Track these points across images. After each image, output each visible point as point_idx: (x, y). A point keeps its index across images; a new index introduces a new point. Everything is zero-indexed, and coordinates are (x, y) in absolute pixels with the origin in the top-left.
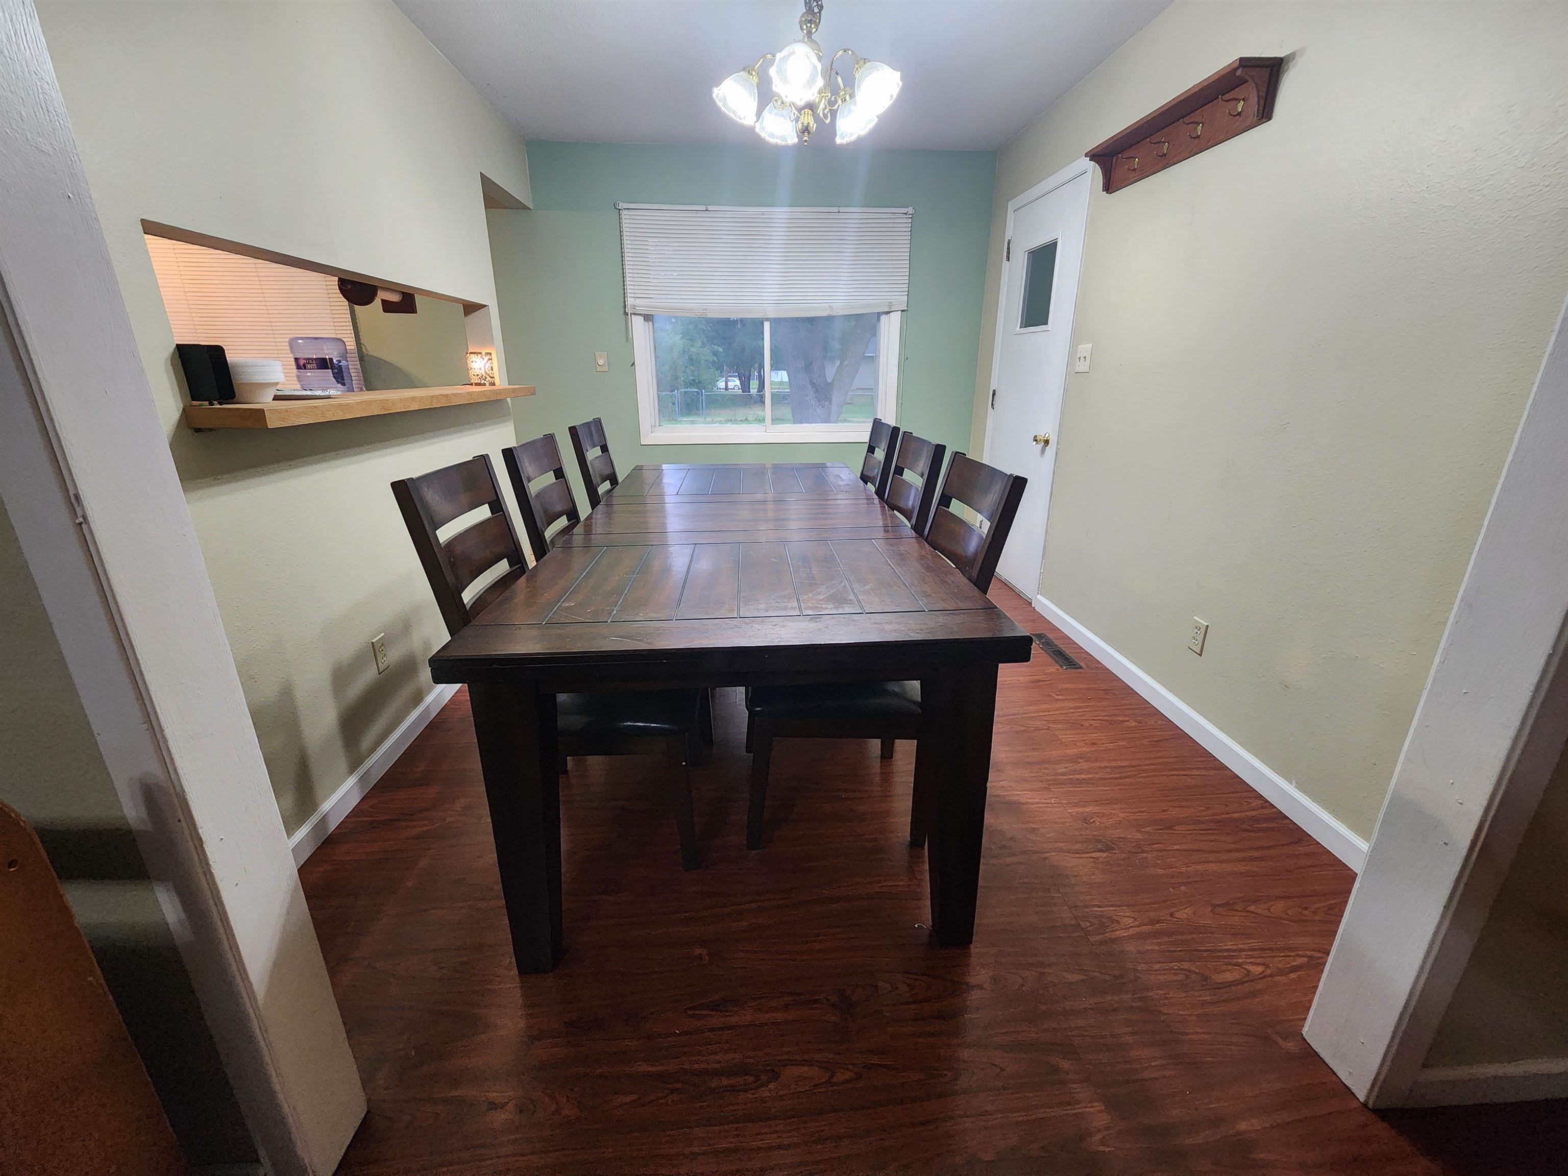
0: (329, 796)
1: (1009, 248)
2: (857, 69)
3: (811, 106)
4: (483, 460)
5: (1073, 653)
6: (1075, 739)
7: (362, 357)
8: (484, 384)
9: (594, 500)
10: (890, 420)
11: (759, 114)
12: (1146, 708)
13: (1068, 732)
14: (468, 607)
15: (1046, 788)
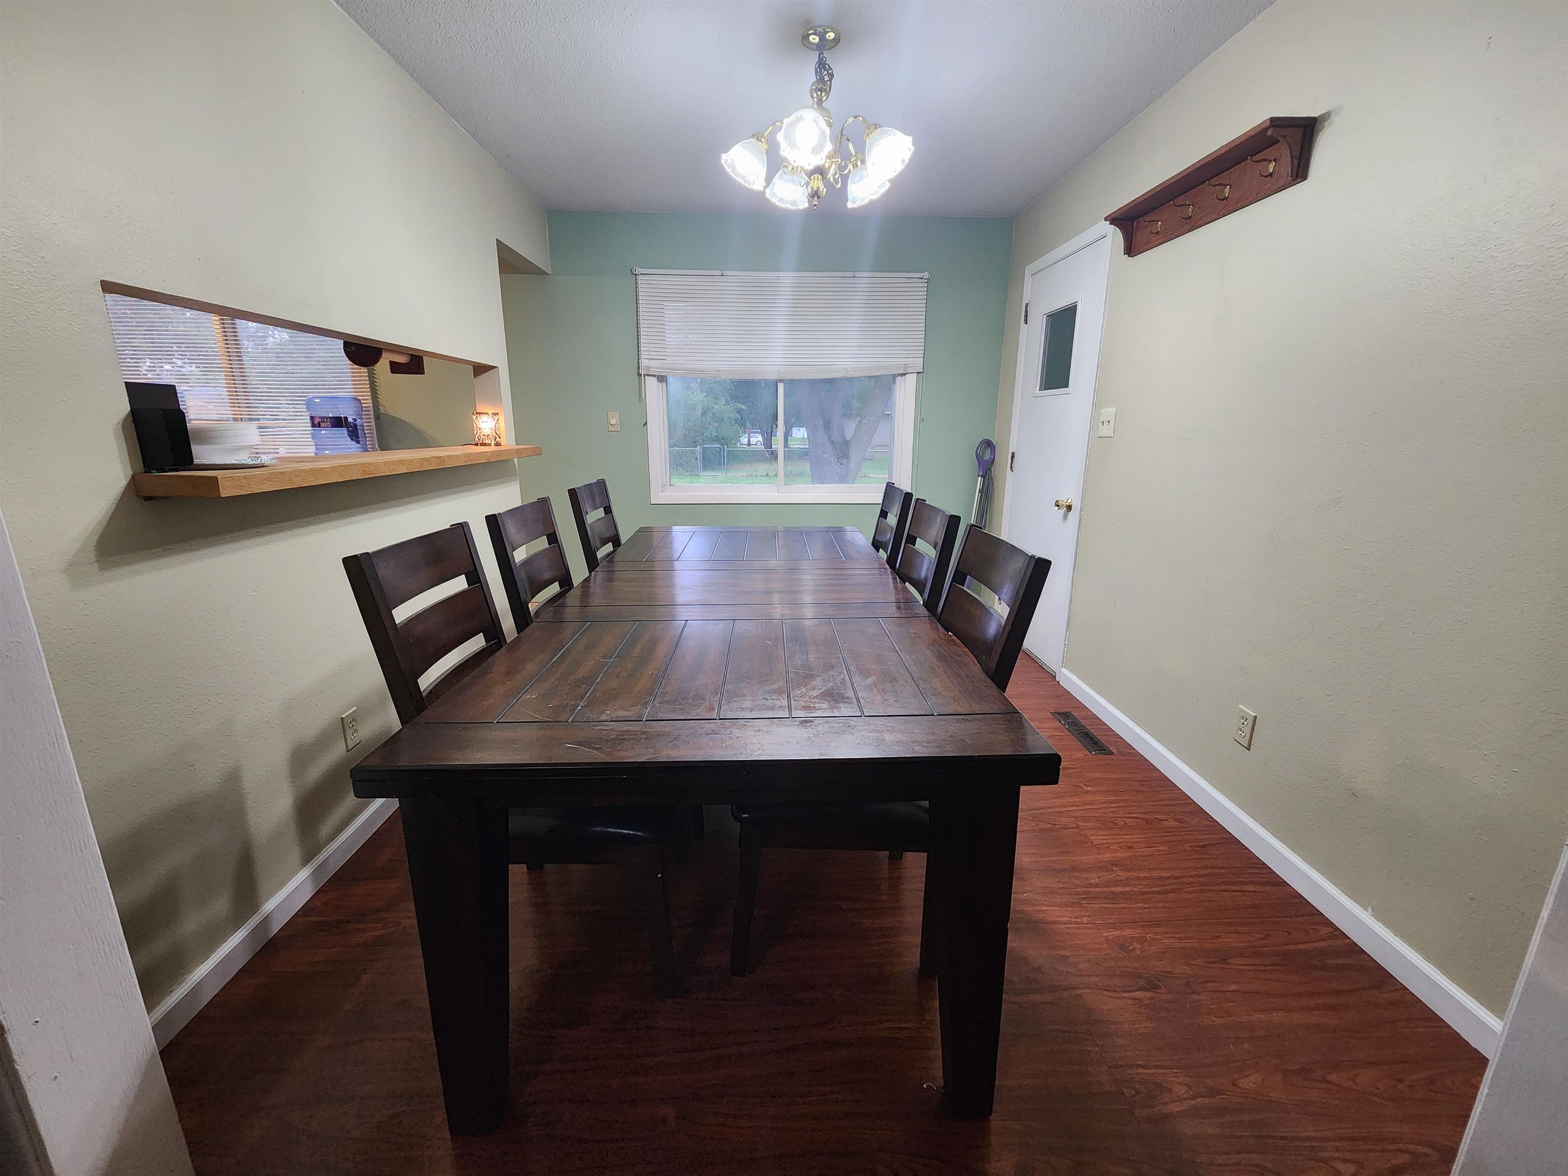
0: (276, 892)
1: (1026, 312)
2: (868, 135)
3: (820, 171)
4: (461, 531)
5: (1100, 735)
6: (1108, 841)
7: (378, 417)
8: (490, 445)
9: (592, 562)
10: (905, 484)
11: (769, 180)
12: (1187, 804)
13: (1101, 832)
14: (424, 694)
15: (1076, 903)
